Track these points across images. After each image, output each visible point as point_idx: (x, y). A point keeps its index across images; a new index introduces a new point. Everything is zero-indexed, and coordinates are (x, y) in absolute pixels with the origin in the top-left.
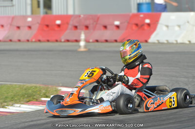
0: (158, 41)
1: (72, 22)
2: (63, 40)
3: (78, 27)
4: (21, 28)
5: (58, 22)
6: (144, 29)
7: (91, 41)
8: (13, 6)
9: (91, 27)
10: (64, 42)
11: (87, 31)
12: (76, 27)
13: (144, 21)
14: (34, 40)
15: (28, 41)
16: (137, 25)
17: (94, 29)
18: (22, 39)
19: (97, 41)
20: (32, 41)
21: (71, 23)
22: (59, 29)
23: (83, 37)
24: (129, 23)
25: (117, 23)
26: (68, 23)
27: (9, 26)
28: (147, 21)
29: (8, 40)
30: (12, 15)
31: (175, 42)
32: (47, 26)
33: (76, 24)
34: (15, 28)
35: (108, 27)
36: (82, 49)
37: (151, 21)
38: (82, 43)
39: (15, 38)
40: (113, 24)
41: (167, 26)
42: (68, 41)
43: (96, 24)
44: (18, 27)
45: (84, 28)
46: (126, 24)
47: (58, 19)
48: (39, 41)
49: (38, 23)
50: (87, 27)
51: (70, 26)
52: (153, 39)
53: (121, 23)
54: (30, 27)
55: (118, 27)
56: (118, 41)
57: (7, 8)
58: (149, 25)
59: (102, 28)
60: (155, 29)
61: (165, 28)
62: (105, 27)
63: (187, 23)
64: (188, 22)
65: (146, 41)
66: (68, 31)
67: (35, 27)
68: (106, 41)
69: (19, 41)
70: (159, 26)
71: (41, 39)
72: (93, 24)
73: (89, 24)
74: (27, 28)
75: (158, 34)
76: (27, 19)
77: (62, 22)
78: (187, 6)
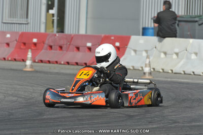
2: (37, 61)
3: (53, 47)
5: (35, 40)
7: (62, 63)
9: (64, 47)
10: (38, 62)
11: (61, 52)
12: (51, 47)
13: (115, 44)
14: (10, 59)
15: (4, 59)
17: (67, 50)
19: (68, 63)
20: (8, 60)
21: (47, 42)
22: (35, 48)
25: (89, 45)
26: (44, 43)
28: (117, 44)
31: (140, 69)
32: (25, 44)
33: (51, 44)
35: (81, 49)
36: (28, 69)
38: (28, 63)
40: (86, 46)
41: (135, 51)
42: (42, 61)
43: (70, 45)
45: (58, 48)
47: (35, 38)
48: (15, 60)
49: (16, 40)
50: (61, 48)
51: (46, 46)
53: (92, 45)
54: (8, 44)
55: (90, 49)
56: (88, 64)
57: (22, 25)
58: (118, 48)
59: (75, 49)
60: (123, 53)
61: (133, 53)
62: (78, 48)
64: (156, 48)
66: (43, 51)
67: (13, 44)
68: (77, 64)
70: (127, 50)
71: (16, 58)
72: (67, 44)
73: (64, 45)
74: (5, 45)
75: (125, 59)
76: (6, 35)
77: (38, 41)
78: (189, 33)
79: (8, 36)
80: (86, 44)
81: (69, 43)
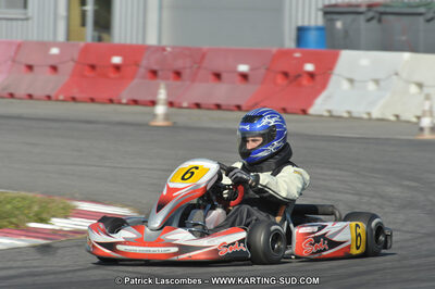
0: (329, 111)
1: (147, 62)
2: (124, 101)
3: (160, 73)
4: (35, 69)
5: (116, 60)
6: (300, 85)
7: (185, 104)
8: (27, 19)
9: (186, 73)
10: (127, 104)
11: (178, 83)
12: (154, 73)
13: (302, 66)
14: (61, 97)
15: (49, 98)
16: (286, 74)
17: (194, 79)
18: (37, 93)
19: (198, 106)
20: (57, 100)
21: (144, 63)
22: (117, 75)
23: (162, 95)
24: (268, 69)
25: (243, 68)
26: (137, 64)
27: (9, 63)
28: (309, 67)
29: (5, 93)
30: (19, 40)
31: (365, 116)
32: (93, 67)
33: (155, 67)
34: (23, 68)
35: (224, 76)
36: (160, 122)
37: (317, 67)
38: (160, 109)
39: (21, 91)
40: (234, 71)
41: (351, 81)
42: (135, 102)
43: (199, 68)
44: (30, 67)
45: (171, 75)
46: (263, 71)
47: (117, 55)
48: (74, 99)
49: (72, 60)
50: (178, 74)
51: (142, 71)
52: (319, 106)
53: (251, 69)
54: (54, 68)
55: (244, 76)
56: (244, 108)
57: (14, 23)
58: (311, 75)
59: (211, 77)
60: (324, 86)
61: (345, 85)
62: (218, 76)
63: (394, 77)
64: (397, 74)
65: (304, 112)
66: (136, 81)
67: (67, 69)
68: (218, 107)
69: (30, 96)
70: (333, 80)
71: (77, 96)
72: (191, 67)
73: (184, 68)
74: (48, 69)
75: (329, 97)
76: (49, 49)
77: (124, 60)
78: (404, 38)
79: (55, 51)
80: (236, 67)
81: (196, 66)
